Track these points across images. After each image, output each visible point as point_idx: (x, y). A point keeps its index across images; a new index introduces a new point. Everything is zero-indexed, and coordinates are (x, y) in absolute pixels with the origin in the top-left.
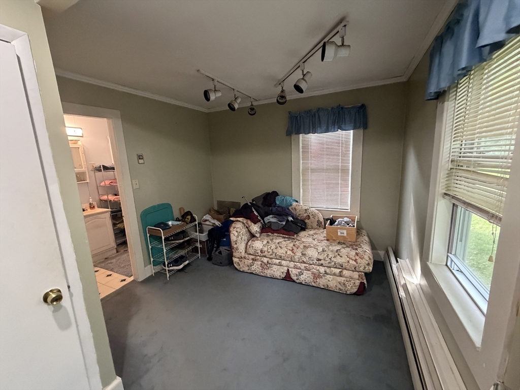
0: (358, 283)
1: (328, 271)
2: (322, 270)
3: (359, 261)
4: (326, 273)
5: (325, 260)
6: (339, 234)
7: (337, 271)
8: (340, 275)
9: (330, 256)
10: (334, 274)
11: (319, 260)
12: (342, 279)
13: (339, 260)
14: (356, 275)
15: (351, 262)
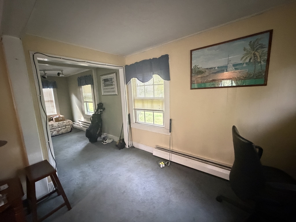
0: (70, 128)
1: (62, 128)
2: (60, 129)
3: (69, 122)
4: (61, 129)
5: (60, 125)
6: (59, 119)
7: (64, 127)
8: (66, 128)
9: (61, 124)
10: (64, 128)
11: (58, 126)
12: (66, 129)
13: (64, 124)
14: (70, 126)
15: (68, 123)
